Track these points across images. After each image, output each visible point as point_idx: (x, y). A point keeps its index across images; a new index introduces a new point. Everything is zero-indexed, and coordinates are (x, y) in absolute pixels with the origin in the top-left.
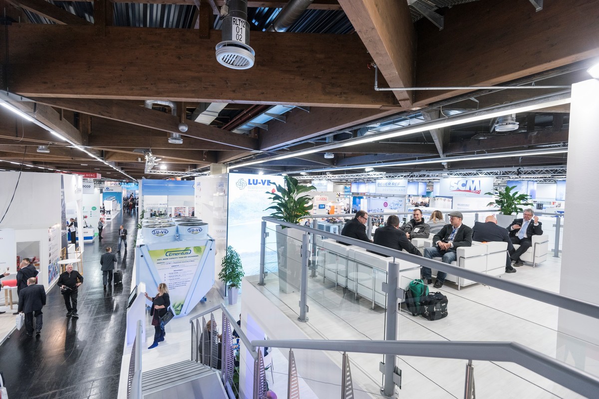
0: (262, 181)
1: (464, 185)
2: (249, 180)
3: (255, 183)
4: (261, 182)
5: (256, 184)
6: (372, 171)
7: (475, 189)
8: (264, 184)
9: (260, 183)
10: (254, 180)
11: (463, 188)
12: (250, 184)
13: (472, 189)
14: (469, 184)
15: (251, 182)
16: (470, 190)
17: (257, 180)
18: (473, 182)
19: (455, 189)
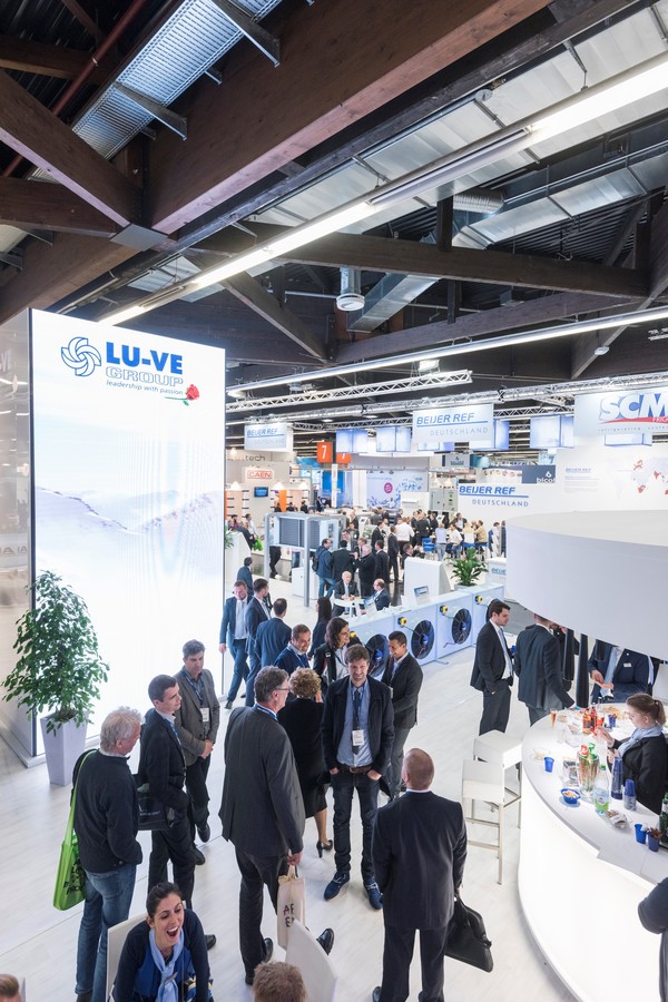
0: (154, 354)
1: (635, 406)
2: (110, 347)
3: (131, 358)
4: (150, 357)
5: (134, 363)
6: (435, 370)
7: (663, 414)
8: (160, 366)
9: (146, 362)
10: (125, 349)
11: (634, 414)
12: (111, 359)
13: (656, 414)
14: (649, 401)
15: (118, 353)
16: (650, 417)
17: (137, 351)
18: (657, 397)
19: (614, 416)
